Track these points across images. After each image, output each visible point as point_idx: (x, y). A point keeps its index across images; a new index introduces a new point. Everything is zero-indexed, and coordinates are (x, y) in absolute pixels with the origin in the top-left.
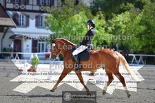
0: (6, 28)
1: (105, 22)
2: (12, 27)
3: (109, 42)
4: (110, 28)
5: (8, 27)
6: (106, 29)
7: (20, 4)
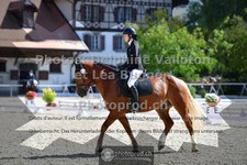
0: (75, 53)
1: (204, 42)
2: (83, 51)
3: (210, 68)
4: (211, 50)
5: (79, 51)
6: (206, 52)
7: (92, 21)
